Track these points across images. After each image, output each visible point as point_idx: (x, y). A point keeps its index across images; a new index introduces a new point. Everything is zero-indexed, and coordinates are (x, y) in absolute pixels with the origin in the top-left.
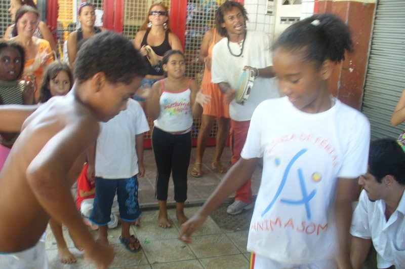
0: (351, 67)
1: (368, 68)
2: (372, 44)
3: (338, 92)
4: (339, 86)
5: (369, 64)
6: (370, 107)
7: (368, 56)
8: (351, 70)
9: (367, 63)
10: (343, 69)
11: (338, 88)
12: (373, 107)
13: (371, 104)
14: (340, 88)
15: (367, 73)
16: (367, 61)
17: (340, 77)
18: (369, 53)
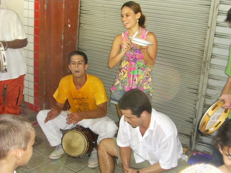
0: (69, 23)
1: (80, 23)
2: (81, 6)
3: (63, 42)
4: (63, 38)
5: (80, 20)
6: (84, 49)
7: (79, 15)
8: (69, 26)
9: (79, 20)
10: (64, 26)
11: (63, 40)
12: (86, 50)
13: (84, 48)
14: (64, 39)
15: (79, 27)
16: (79, 18)
17: (63, 32)
18: (79, 13)
